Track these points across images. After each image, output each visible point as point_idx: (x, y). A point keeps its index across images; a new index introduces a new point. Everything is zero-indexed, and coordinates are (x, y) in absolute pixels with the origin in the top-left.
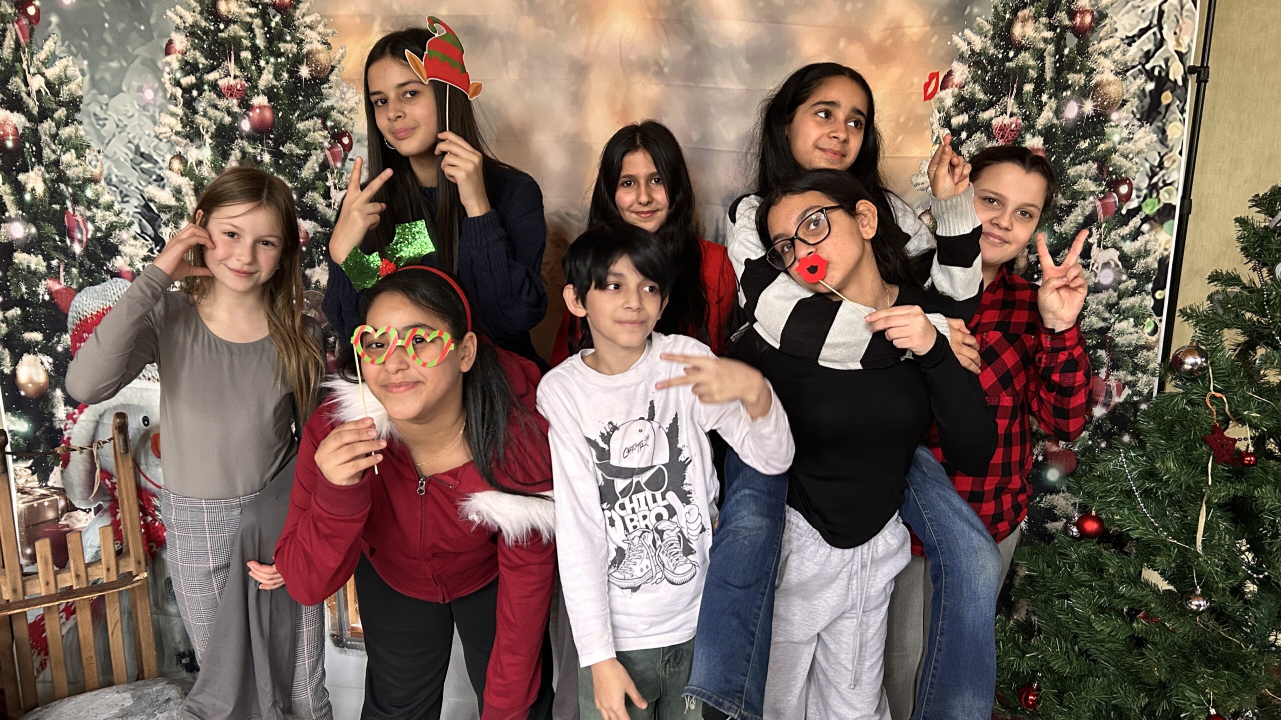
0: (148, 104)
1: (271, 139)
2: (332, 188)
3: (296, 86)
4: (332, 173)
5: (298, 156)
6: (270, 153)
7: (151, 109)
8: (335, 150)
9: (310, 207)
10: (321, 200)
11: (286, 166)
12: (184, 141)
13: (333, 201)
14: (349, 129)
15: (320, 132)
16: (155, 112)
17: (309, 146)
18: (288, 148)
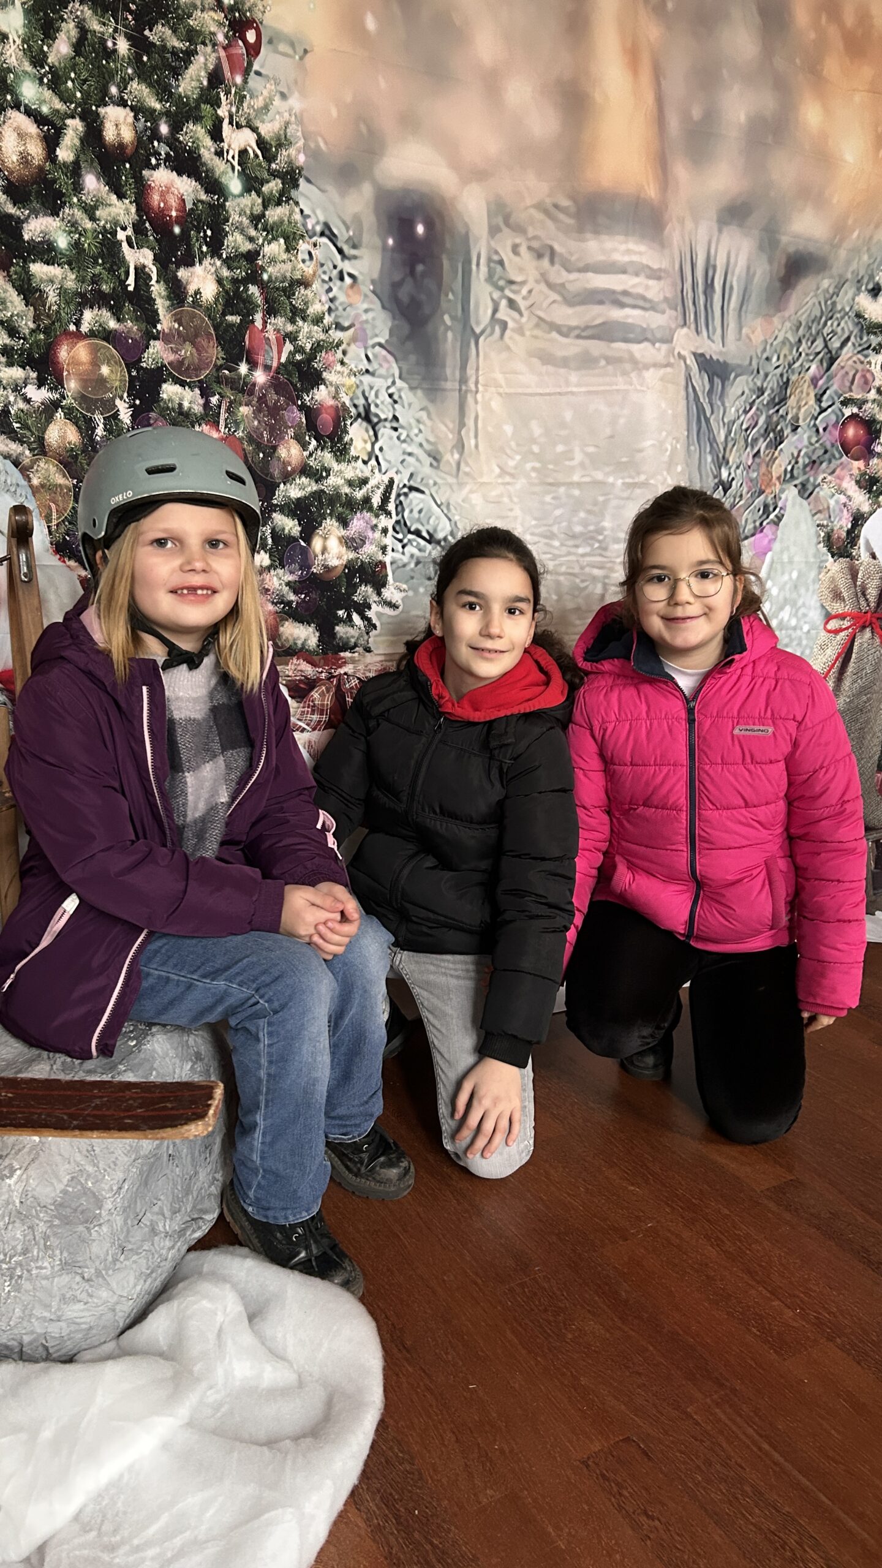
1: (131, 12)
2: (226, 121)
4: (228, 93)
5: (174, 52)
6: (128, 37)
8: (234, 51)
9: (190, 152)
10: (208, 141)
11: (154, 68)
13: (225, 146)
14: (258, 16)
15: (212, 13)
17: (194, 37)
18: (160, 33)
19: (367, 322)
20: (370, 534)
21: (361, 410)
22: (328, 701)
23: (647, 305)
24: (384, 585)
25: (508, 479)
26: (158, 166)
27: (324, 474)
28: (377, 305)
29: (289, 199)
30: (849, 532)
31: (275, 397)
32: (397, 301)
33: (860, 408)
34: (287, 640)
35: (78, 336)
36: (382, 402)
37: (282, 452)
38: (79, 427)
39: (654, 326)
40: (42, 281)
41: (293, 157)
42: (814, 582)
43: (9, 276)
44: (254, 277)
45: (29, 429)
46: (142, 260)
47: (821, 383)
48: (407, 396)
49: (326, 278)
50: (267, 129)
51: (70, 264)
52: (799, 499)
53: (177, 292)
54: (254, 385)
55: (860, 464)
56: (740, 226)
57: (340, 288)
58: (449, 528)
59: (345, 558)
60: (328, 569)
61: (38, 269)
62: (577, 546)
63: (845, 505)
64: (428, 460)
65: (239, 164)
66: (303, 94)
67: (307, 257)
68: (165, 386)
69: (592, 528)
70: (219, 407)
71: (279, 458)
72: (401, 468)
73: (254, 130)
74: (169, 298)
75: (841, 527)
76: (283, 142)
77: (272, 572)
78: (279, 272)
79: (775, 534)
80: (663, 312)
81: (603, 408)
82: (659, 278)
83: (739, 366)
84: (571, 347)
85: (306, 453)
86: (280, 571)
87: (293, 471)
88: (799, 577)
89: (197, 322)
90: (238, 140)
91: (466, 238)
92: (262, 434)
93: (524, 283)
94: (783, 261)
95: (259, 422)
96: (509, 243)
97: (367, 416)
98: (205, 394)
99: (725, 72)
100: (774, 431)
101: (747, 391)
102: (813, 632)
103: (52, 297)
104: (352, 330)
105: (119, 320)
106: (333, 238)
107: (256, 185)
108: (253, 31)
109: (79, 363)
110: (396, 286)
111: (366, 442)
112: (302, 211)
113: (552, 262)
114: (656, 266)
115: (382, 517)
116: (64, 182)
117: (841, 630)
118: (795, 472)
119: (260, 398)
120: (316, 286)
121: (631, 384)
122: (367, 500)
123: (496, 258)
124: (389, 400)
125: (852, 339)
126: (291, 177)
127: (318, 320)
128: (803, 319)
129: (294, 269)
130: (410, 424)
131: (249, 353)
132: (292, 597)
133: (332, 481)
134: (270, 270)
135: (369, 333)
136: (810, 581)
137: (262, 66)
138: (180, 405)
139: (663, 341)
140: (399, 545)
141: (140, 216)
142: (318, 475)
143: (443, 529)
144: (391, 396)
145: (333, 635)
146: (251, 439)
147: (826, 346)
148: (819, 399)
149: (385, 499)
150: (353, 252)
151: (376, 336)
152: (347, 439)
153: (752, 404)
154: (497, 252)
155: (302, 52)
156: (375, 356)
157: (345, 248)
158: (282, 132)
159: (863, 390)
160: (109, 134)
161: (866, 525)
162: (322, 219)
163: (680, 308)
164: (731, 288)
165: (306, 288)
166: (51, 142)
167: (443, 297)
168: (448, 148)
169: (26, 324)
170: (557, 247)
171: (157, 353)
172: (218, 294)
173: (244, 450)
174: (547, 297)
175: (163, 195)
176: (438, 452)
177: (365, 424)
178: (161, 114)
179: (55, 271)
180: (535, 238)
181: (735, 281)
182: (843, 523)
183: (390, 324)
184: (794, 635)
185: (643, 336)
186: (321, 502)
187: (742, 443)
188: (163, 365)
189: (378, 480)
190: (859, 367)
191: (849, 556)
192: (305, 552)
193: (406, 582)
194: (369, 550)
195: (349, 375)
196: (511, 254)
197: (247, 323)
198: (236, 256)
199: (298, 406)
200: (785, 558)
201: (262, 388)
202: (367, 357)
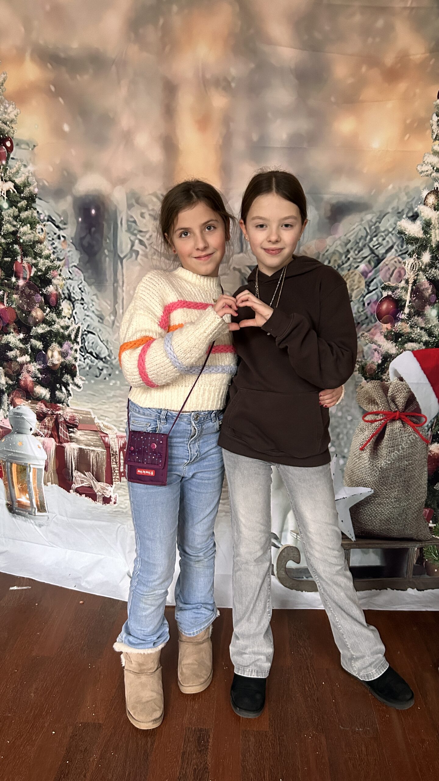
8: (1, 151)
14: (11, 135)
19: (69, 256)
20: (70, 351)
21: (66, 295)
22: (51, 425)
24: (75, 376)
27: (53, 323)
28: (74, 248)
29: (31, 207)
30: (380, 366)
31: (29, 291)
32: (83, 246)
33: (393, 292)
34: (38, 394)
36: (76, 292)
37: (34, 314)
41: (32, 190)
44: (16, 242)
47: (370, 275)
48: (87, 288)
49: (50, 239)
50: (18, 181)
54: (18, 286)
55: (388, 326)
57: (59, 243)
58: (107, 353)
59: (61, 361)
60: (54, 365)
64: (97, 319)
65: (7, 196)
66: (34, 163)
67: (40, 231)
70: (4, 295)
71: (32, 316)
73: (13, 182)
76: (26, 184)
77: (31, 364)
78: (28, 238)
85: (45, 314)
86: (35, 364)
87: (39, 321)
90: (4, 187)
91: (115, 212)
92: (24, 306)
95: (22, 301)
96: (139, 212)
97: (70, 298)
104: (64, 261)
106: (53, 222)
107: (15, 204)
108: (9, 142)
110: (82, 239)
111: (69, 310)
112: (38, 212)
115: (75, 344)
119: (22, 291)
120: (46, 243)
122: (69, 336)
123: (131, 219)
124: (79, 291)
125: (395, 247)
126: (31, 199)
127: (47, 257)
129: (35, 236)
130: (89, 302)
131: (16, 273)
132: (39, 375)
133: (56, 326)
134: (23, 238)
135: (70, 261)
137: (14, 156)
140: (83, 358)
142: (50, 323)
143: (104, 353)
144: (80, 289)
145: (55, 395)
146: (19, 308)
147: (373, 253)
148: (367, 285)
149: (76, 336)
150: (64, 227)
151: (73, 262)
152: (61, 308)
154: (132, 217)
155: (33, 146)
156: (73, 271)
157: (61, 225)
158: (26, 181)
159: (397, 281)
162: (47, 214)
165: (41, 244)
167: (104, 242)
173: (16, 313)
176: (102, 315)
177: (68, 302)
180: (152, 210)
183: (79, 256)
186: (51, 336)
189: (74, 327)
192: (45, 356)
193: (85, 377)
194: (71, 359)
195: (62, 280)
196: (140, 218)
197: (14, 261)
198: (7, 234)
199: (40, 294)
201: (22, 287)
202: (69, 272)
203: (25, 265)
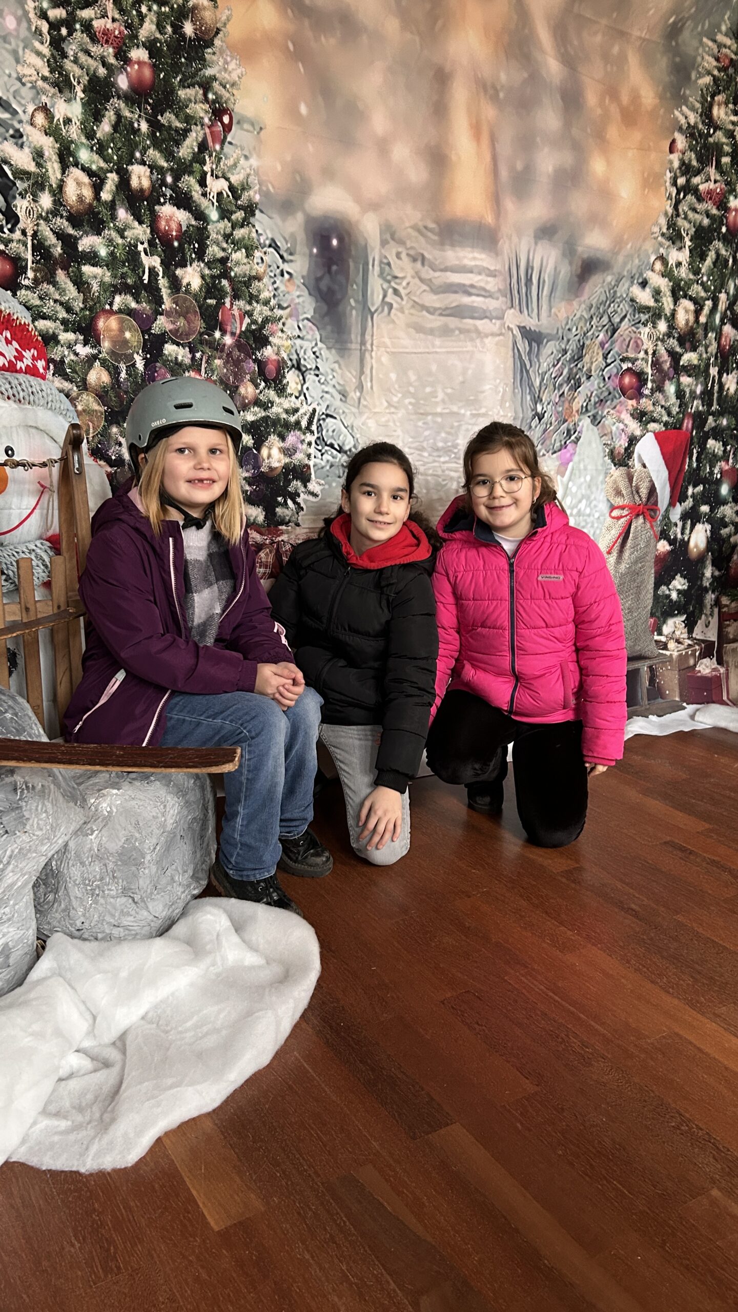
0: (9, 34)
1: (150, 104)
2: (209, 174)
3: (179, 43)
4: (210, 156)
5: (177, 130)
6: (148, 121)
7: (13, 41)
8: (215, 129)
9: (185, 194)
10: (197, 187)
11: (163, 141)
12: (53, 90)
13: (208, 190)
14: (231, 106)
15: (201, 105)
16: (18, 46)
17: (189, 120)
18: (168, 118)
19: (299, 303)
20: (300, 446)
21: (295, 362)
22: (270, 559)
23: (487, 294)
24: (309, 480)
25: (393, 410)
26: (165, 203)
27: (270, 405)
28: (306, 291)
29: (249, 223)
30: (626, 449)
31: (238, 353)
32: (319, 290)
33: (633, 364)
35: (111, 312)
36: (309, 358)
37: (242, 390)
38: (110, 372)
39: (491, 308)
40: (89, 277)
41: (252, 196)
42: (602, 483)
43: (68, 274)
44: (225, 274)
45: (77, 373)
46: (153, 264)
47: (607, 346)
48: (325, 353)
49: (272, 275)
50: (235, 179)
51: (107, 266)
52: (591, 426)
53: (175, 285)
54: (224, 345)
55: (634, 402)
56: (550, 240)
57: (281, 281)
58: (352, 443)
59: (283, 462)
60: (271, 469)
61: (87, 269)
62: (440, 456)
63: (623, 430)
64: (338, 396)
65: (217, 201)
66: (259, 155)
67: (260, 261)
68: (166, 346)
69: (449, 444)
70: (201, 360)
71: (240, 394)
72: (321, 402)
73: (227, 179)
74: (170, 288)
75: (621, 446)
76: (245, 187)
78: (241, 271)
79: (575, 449)
80: (497, 299)
81: (457, 363)
82: (495, 276)
83: (549, 334)
84: (436, 322)
85: (258, 391)
87: (250, 403)
88: (591, 480)
89: (188, 304)
90: (216, 186)
91: (366, 247)
92: (229, 378)
93: (403, 278)
94: (580, 263)
95: (227, 370)
96: (394, 252)
97: (298, 367)
98: (193, 351)
99: (538, 139)
100: (574, 379)
101: (555, 352)
102: (602, 518)
103: (95, 287)
104: (289, 309)
105: (137, 302)
106: (277, 249)
107: (228, 215)
108: (228, 116)
109: (111, 330)
110: (318, 280)
111: (297, 384)
112: (257, 231)
113: (423, 264)
114: (492, 268)
115: (308, 435)
116: (104, 213)
117: (622, 517)
118: (589, 408)
119: (228, 354)
120: (265, 280)
121: (476, 347)
122: (298, 423)
123: (385, 261)
124: (313, 356)
125: (628, 316)
126: (250, 210)
127: (266, 303)
128: (594, 303)
129: (251, 269)
130: (327, 372)
131: (221, 324)
133: (275, 409)
134: (236, 269)
135: (300, 310)
136: (599, 483)
137: (233, 138)
138: (176, 358)
139: (498, 318)
140: (319, 454)
141: (153, 235)
142: (266, 405)
143: (349, 443)
144: (314, 353)
145: (275, 514)
146: (222, 381)
147: (610, 321)
148: (605, 357)
149: (310, 422)
150: (290, 258)
151: (305, 313)
152: (285, 382)
153: (558, 361)
154: (386, 257)
155: (259, 129)
156: (304, 326)
157: (285, 255)
158: (245, 181)
159: (636, 352)
160: (134, 183)
161: (638, 445)
162: (270, 236)
163: (509, 296)
164: (544, 281)
165: (259, 281)
166: (97, 188)
167: (349, 287)
168: (354, 190)
169: (78, 305)
170: (427, 255)
171: (162, 324)
172: (202, 285)
174: (420, 287)
175: (167, 221)
176: (346, 391)
177: (297, 372)
178: (168, 170)
179: (97, 270)
180: (412, 248)
181: (546, 277)
182: (621, 443)
183: (314, 305)
184: (588, 520)
185: (484, 315)
186: (267, 424)
187: (552, 387)
188: (166, 332)
189: (305, 409)
190: (633, 335)
191: (627, 465)
192: (256, 458)
193: (323, 479)
194: (299, 457)
195: (287, 339)
196: (394, 257)
197: (220, 304)
198: (214, 261)
199: (253, 360)
200: (582, 466)
201: (229, 347)
202: (299, 327)
203: (236, 312)
